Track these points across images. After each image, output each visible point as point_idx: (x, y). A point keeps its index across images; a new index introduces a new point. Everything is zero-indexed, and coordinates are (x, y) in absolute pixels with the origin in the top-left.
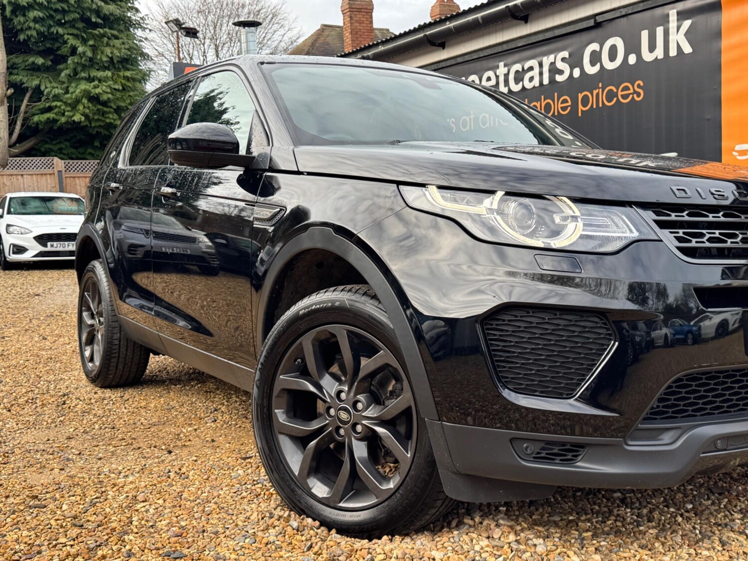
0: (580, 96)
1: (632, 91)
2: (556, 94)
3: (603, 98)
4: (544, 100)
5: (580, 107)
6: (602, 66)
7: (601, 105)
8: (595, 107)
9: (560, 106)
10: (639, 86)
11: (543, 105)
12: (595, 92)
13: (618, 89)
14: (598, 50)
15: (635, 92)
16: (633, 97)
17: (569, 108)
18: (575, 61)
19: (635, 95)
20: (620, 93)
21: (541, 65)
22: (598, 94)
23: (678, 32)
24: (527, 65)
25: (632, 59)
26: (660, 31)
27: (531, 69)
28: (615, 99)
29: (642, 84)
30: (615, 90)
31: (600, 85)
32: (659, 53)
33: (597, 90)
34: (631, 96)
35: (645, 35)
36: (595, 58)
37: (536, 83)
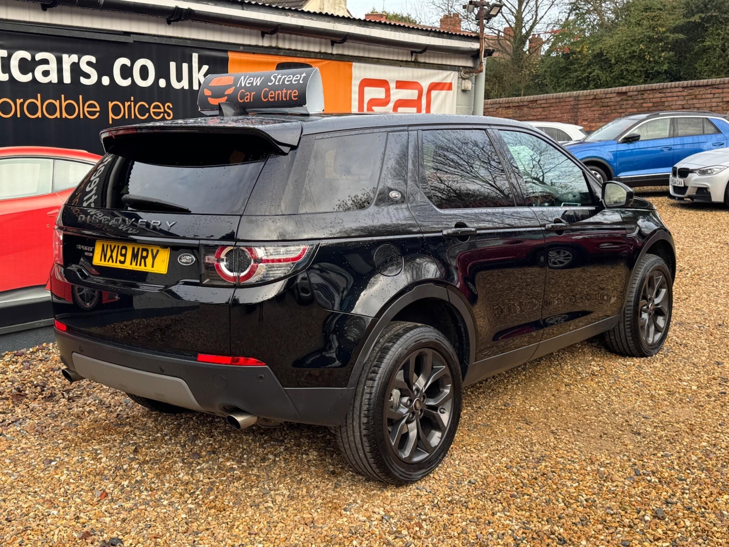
0: (111, 105)
1: (162, 110)
2: (81, 97)
3: (135, 111)
4: (65, 101)
5: (111, 115)
6: (133, 80)
7: (133, 117)
8: (127, 117)
9: (86, 109)
10: (168, 107)
11: (64, 104)
12: (127, 104)
13: (150, 107)
14: (129, 65)
15: (165, 112)
16: (164, 115)
17: (98, 114)
18: (104, 68)
19: (166, 115)
20: (152, 110)
21: (60, 61)
22: (130, 106)
23: (199, 72)
24: (39, 56)
25: (162, 83)
26: (185, 66)
27: (45, 62)
28: (147, 114)
29: (171, 106)
30: (147, 106)
31: (132, 98)
32: (185, 84)
33: (129, 103)
34: (162, 115)
35: (173, 65)
36: (126, 72)
37: (53, 78)
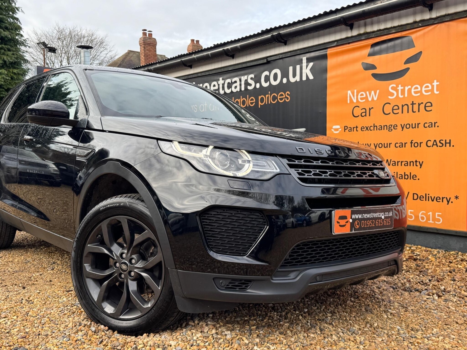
0: (260, 98)
1: (284, 97)
2: (248, 96)
3: (271, 99)
4: (242, 99)
5: (260, 103)
6: (270, 83)
7: (269, 103)
8: (266, 103)
9: (250, 102)
10: (288, 94)
11: (241, 101)
12: (267, 96)
13: (278, 96)
14: (268, 75)
15: (286, 97)
16: (285, 100)
17: (254, 103)
18: (257, 80)
19: (286, 99)
20: (279, 97)
21: (240, 80)
22: (268, 97)
23: (307, 68)
24: (234, 80)
25: (285, 81)
26: (298, 67)
27: (236, 82)
28: (276, 100)
29: (289, 94)
30: (276, 96)
31: (269, 93)
32: (298, 78)
33: (268, 95)
34: (284, 99)
35: (291, 69)
36: (267, 79)
37: (238, 89)
